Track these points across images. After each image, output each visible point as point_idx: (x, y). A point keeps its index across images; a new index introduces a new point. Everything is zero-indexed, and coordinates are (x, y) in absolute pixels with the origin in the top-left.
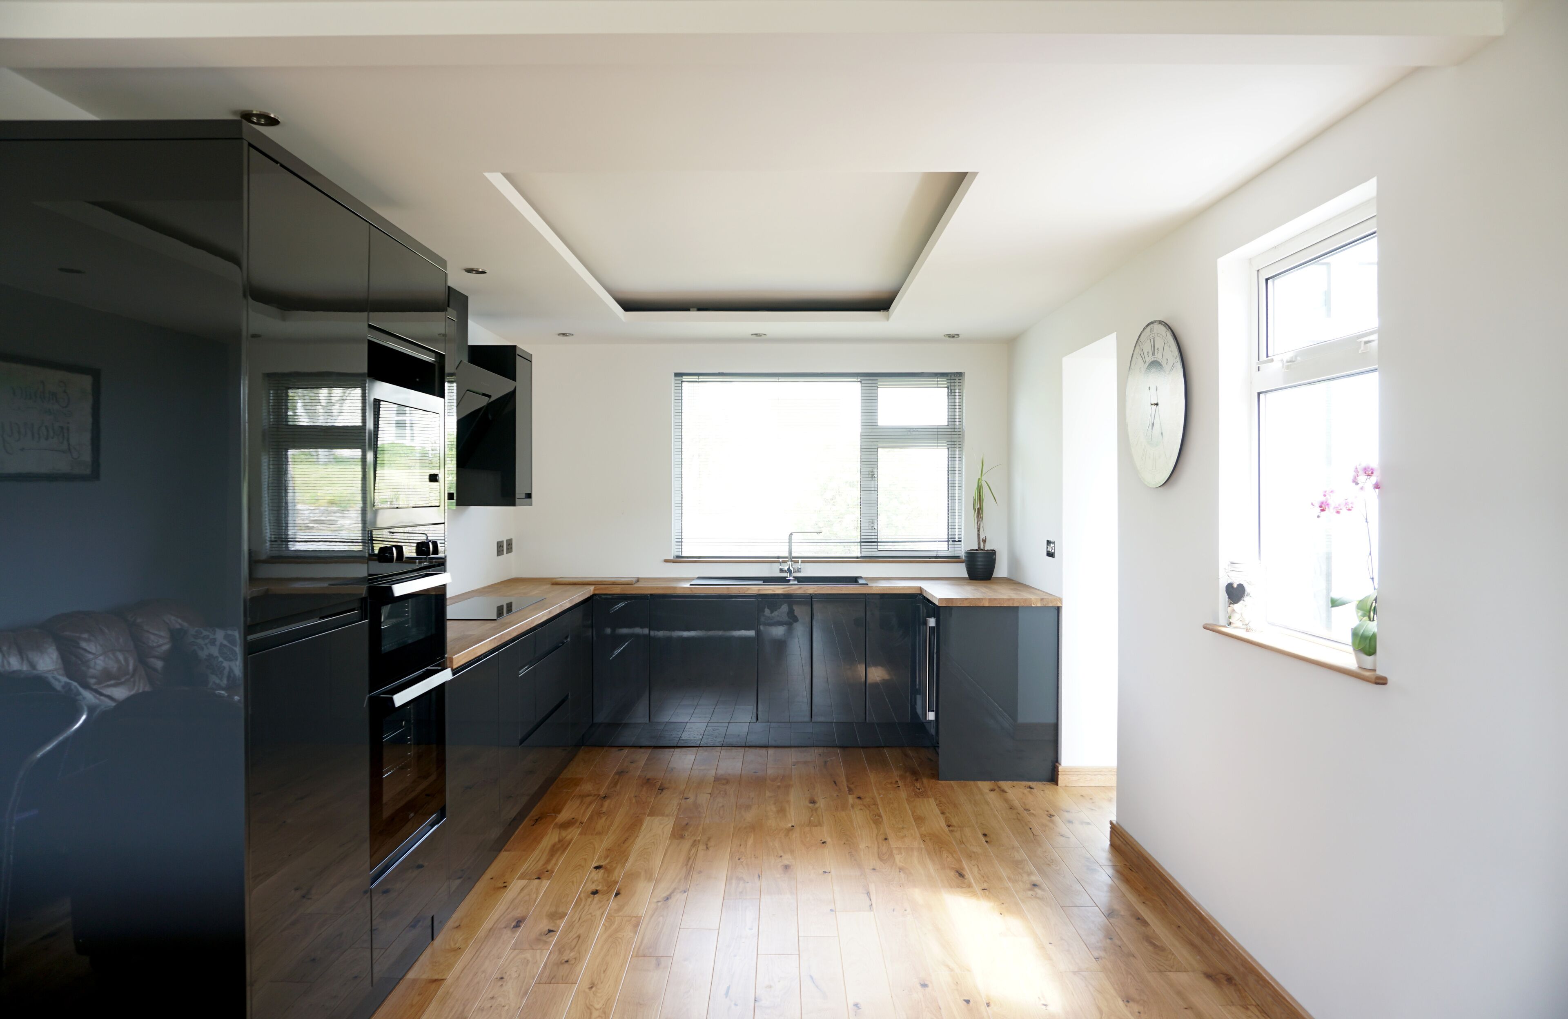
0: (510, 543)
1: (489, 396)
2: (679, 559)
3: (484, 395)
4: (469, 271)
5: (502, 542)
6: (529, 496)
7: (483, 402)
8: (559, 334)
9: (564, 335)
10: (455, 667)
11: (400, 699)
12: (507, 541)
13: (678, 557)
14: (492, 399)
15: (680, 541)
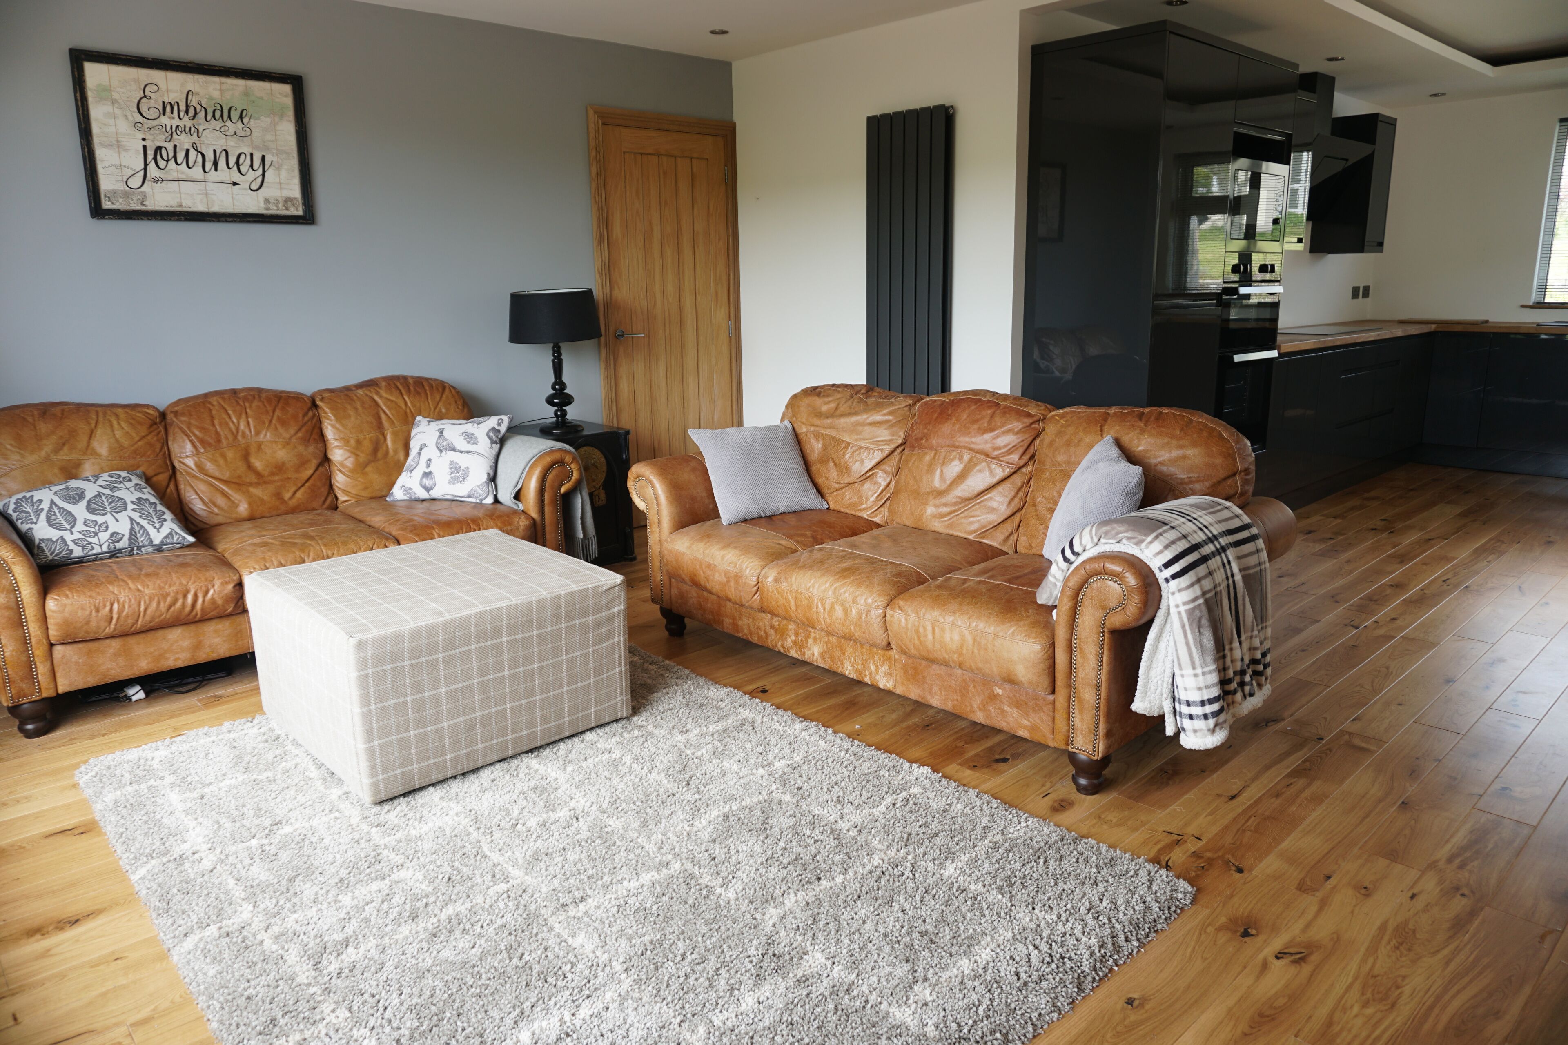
0: (1366, 290)
1: (1347, 160)
2: (1541, 305)
3: (1343, 159)
4: (1331, 60)
5: (1359, 287)
6: (1381, 244)
7: (1339, 166)
8: (1431, 96)
9: (1436, 95)
10: (1282, 351)
11: (1238, 358)
12: (1364, 287)
13: (1538, 303)
14: (1349, 164)
15: (1543, 288)
